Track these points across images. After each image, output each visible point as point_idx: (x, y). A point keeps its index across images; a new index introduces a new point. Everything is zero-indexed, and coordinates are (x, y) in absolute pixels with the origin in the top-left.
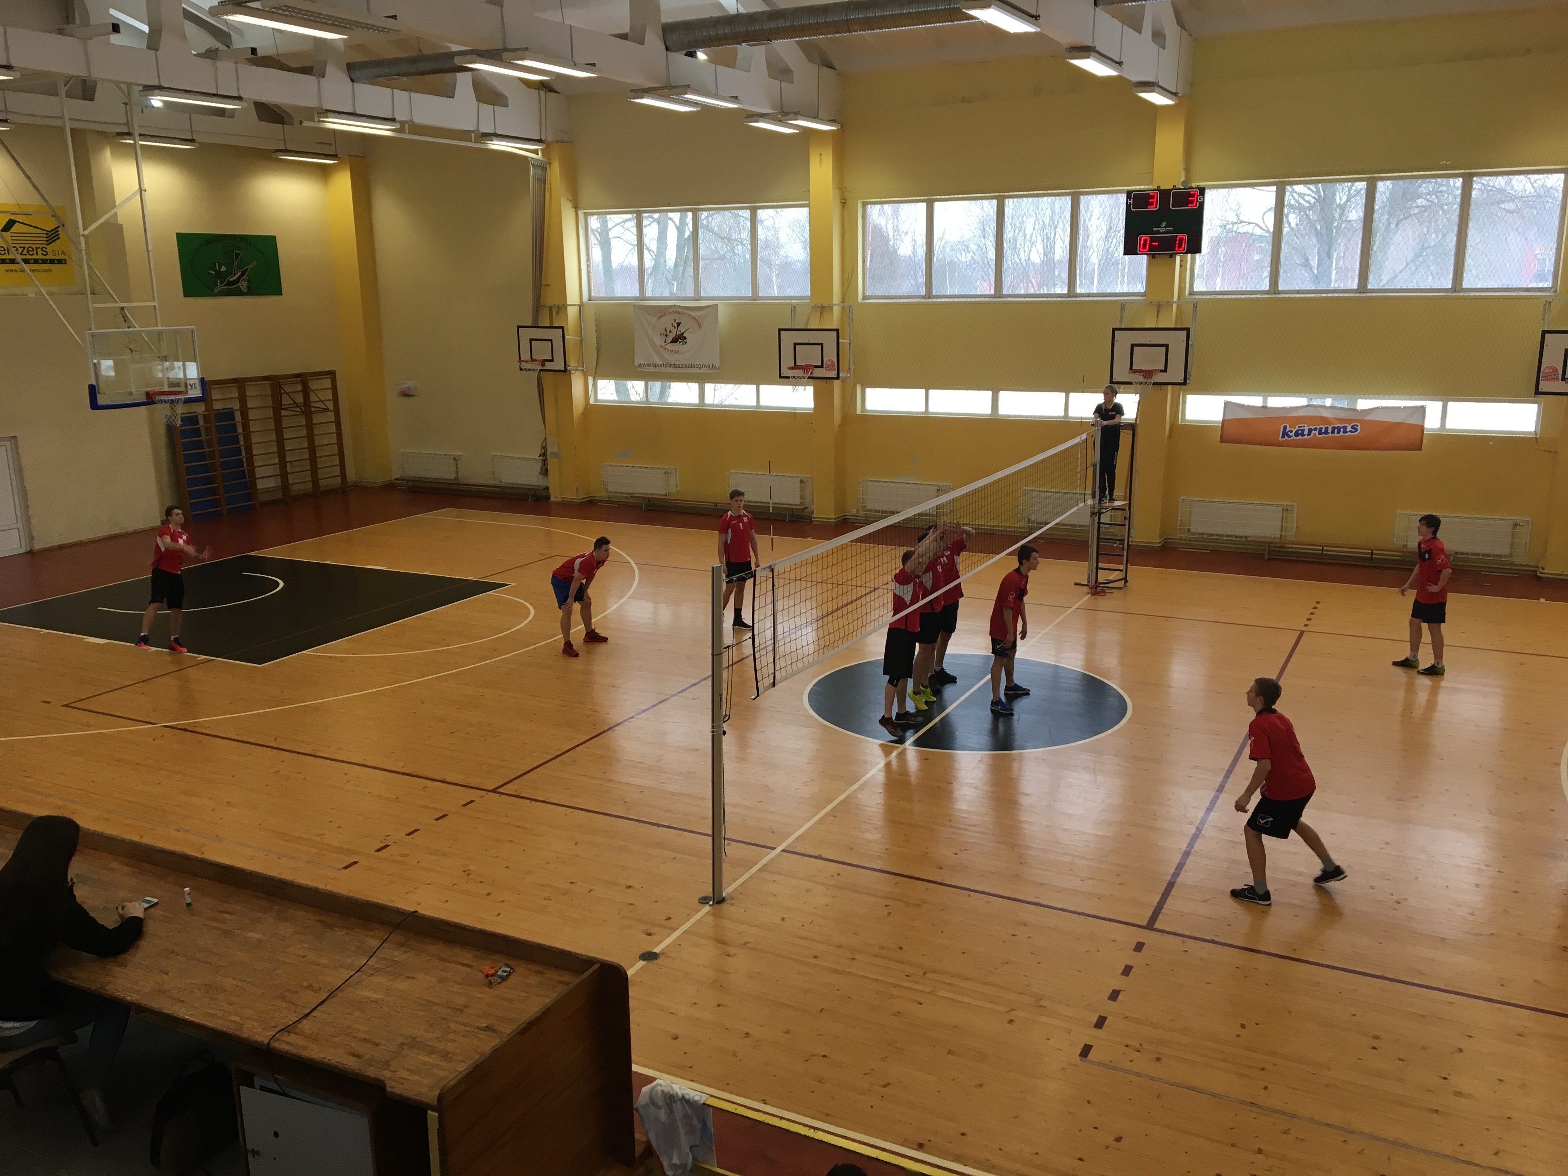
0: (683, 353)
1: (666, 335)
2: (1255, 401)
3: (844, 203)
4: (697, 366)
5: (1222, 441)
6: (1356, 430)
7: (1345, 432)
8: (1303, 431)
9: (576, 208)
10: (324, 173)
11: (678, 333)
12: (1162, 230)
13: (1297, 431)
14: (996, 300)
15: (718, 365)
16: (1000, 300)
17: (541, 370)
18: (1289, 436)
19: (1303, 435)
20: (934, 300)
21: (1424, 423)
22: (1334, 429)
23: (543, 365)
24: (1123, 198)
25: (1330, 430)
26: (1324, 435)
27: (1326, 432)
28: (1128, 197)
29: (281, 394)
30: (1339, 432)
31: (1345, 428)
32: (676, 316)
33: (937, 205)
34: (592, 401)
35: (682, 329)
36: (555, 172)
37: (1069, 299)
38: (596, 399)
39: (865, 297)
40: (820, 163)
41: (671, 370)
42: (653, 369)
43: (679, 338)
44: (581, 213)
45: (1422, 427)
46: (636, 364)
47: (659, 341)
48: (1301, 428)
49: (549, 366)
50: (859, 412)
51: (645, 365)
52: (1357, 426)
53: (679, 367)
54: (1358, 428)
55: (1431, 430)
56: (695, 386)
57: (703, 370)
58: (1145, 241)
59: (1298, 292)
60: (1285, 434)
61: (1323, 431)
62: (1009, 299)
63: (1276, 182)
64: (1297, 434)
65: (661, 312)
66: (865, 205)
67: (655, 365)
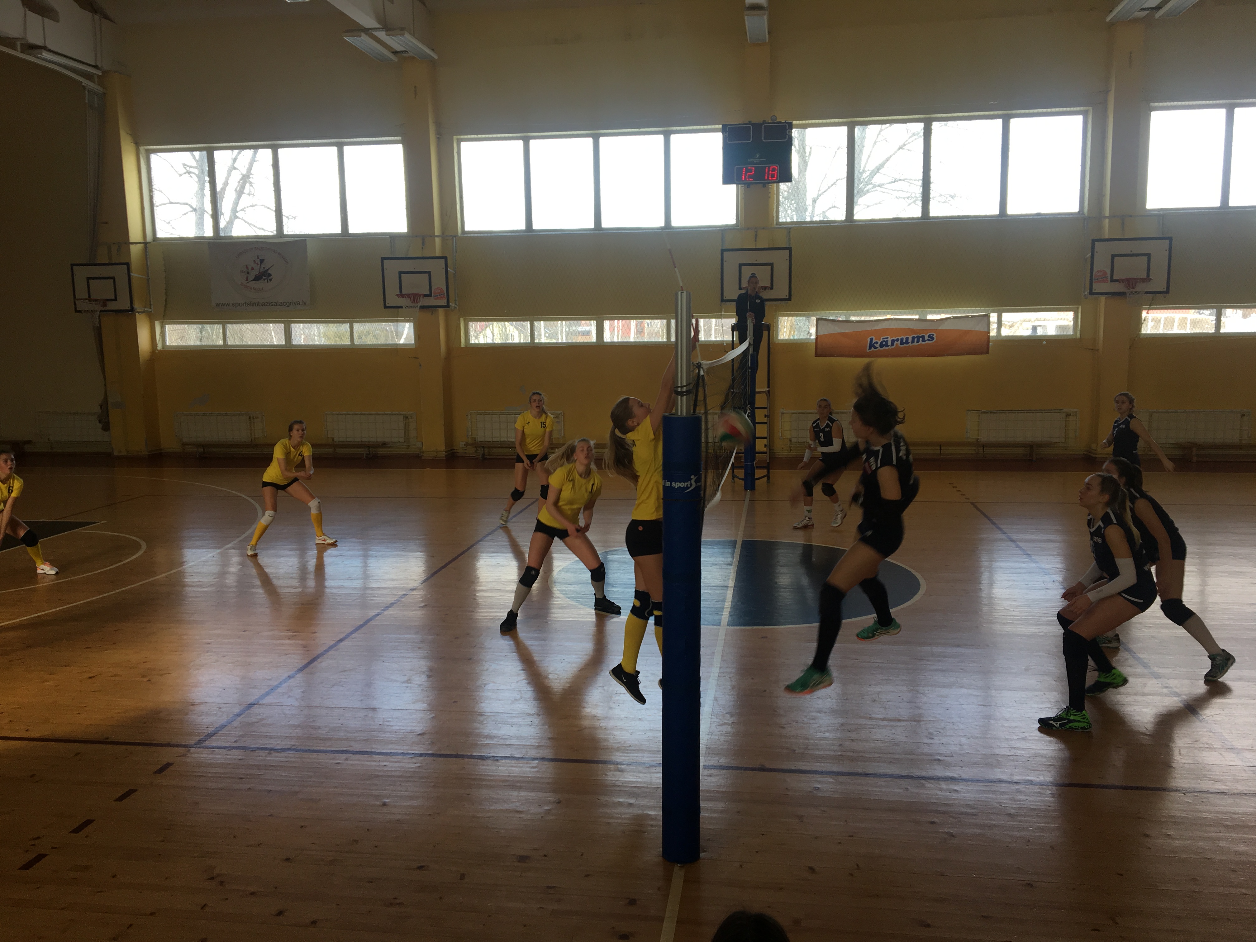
0: (268, 291)
1: (248, 273)
2: (839, 316)
3: (439, 138)
4: (285, 304)
5: (817, 355)
6: (933, 339)
8: (887, 342)
9: (137, 143)
11: (262, 270)
12: (756, 161)
13: (882, 343)
14: (596, 232)
15: (308, 302)
16: (600, 232)
17: (101, 311)
18: (875, 348)
19: (887, 346)
20: (535, 234)
21: (988, 329)
22: (913, 338)
23: (105, 305)
24: (720, 135)
25: (910, 340)
26: (905, 345)
27: (907, 342)
30: (918, 341)
31: (923, 337)
32: (259, 253)
33: (533, 142)
34: (159, 347)
35: (266, 266)
37: (668, 231)
38: (164, 345)
39: (464, 232)
43: (264, 275)
44: (142, 149)
45: (988, 335)
46: (214, 304)
47: (240, 279)
48: (886, 340)
49: (112, 306)
50: (462, 343)
51: (224, 306)
52: (933, 335)
53: (264, 305)
54: (934, 336)
55: (993, 337)
56: (280, 327)
57: (289, 309)
59: (870, 221)
60: (872, 345)
61: (904, 341)
63: (846, 122)
64: (881, 346)
66: (459, 141)
67: (237, 306)
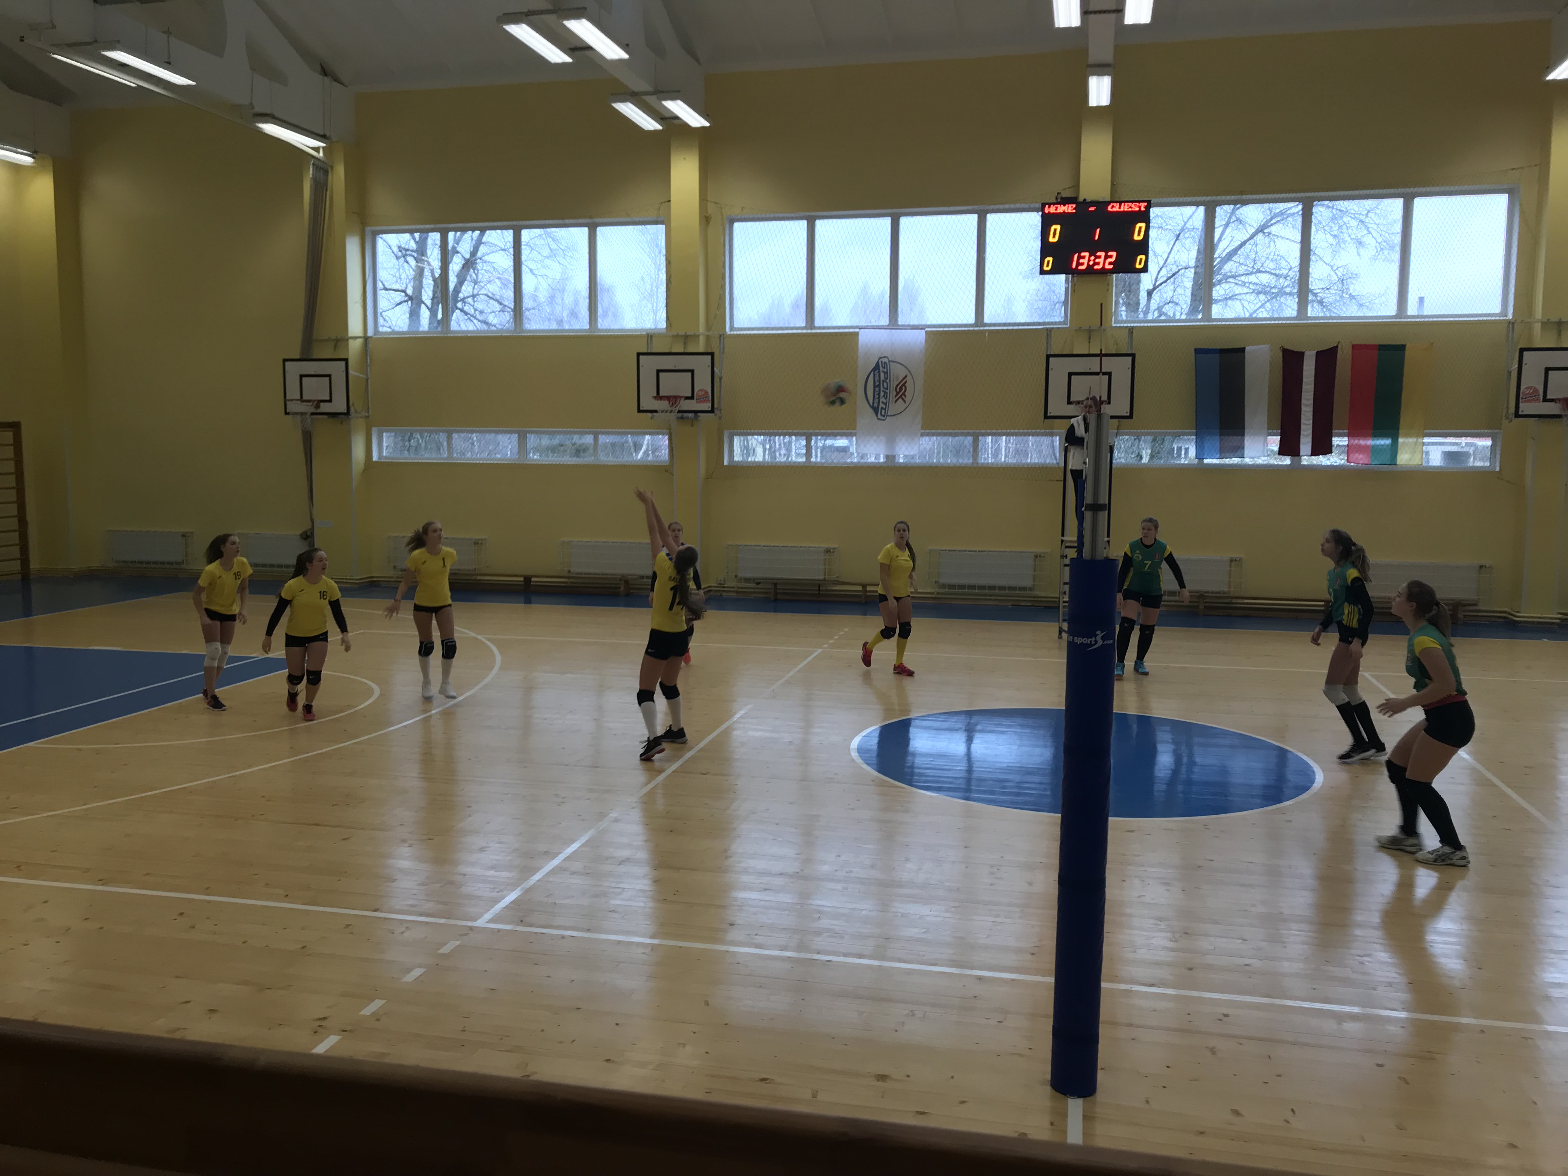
3: (708, 219)
9: (363, 224)
17: (312, 414)
23: (318, 407)
24: (1036, 217)
33: (820, 223)
34: (375, 458)
37: (980, 328)
38: (381, 456)
39: (733, 328)
40: (684, 167)
44: (368, 231)
49: (325, 408)
50: (725, 461)
56: (514, 438)
59: (1232, 320)
63: (1204, 202)
66: (731, 221)
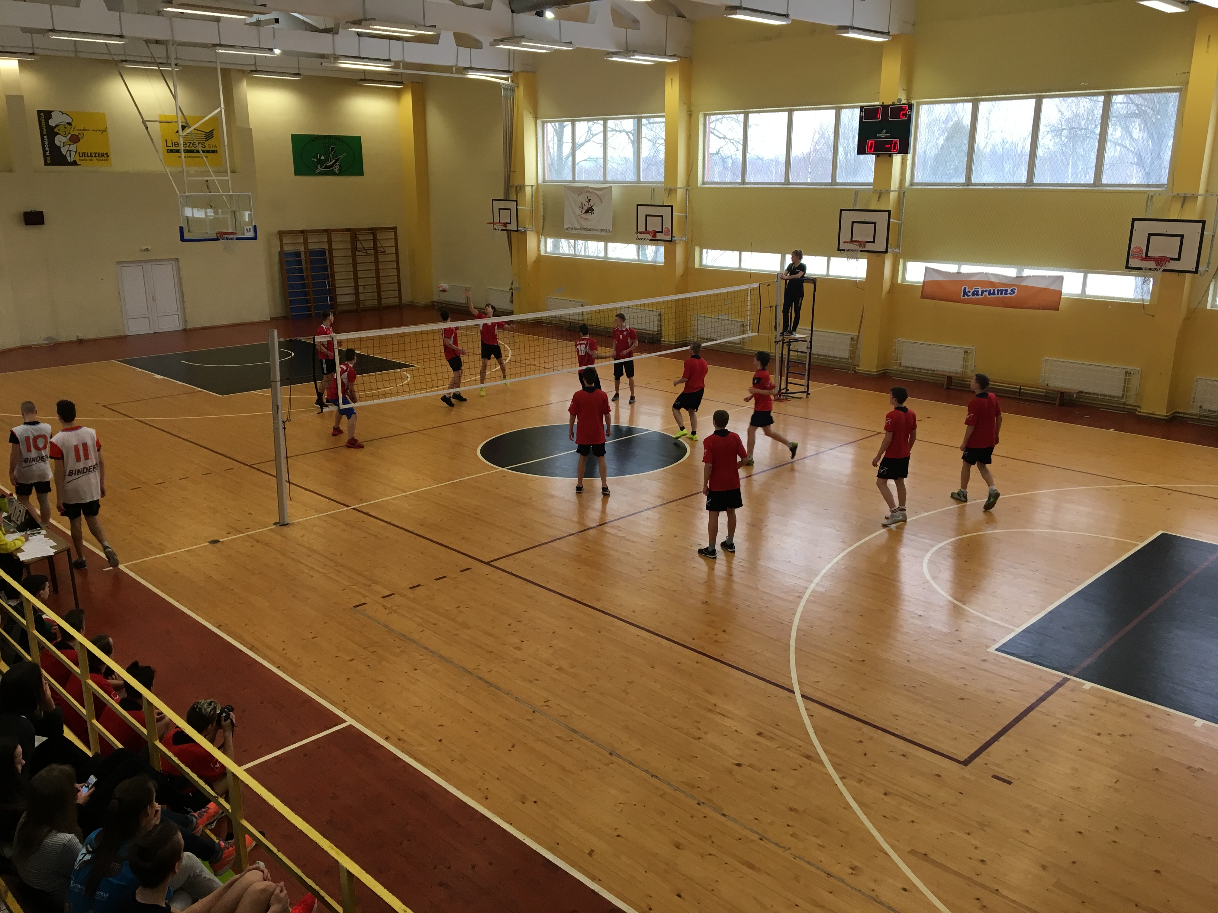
0: (592, 221)
1: (582, 208)
2: (951, 268)
3: (690, 114)
4: (603, 230)
5: (922, 297)
6: (1014, 293)
7: (1006, 294)
8: (978, 292)
9: (536, 118)
10: (397, 94)
11: (589, 206)
12: (883, 136)
13: (974, 292)
14: (785, 186)
15: (611, 230)
16: (788, 186)
18: (968, 296)
19: (977, 295)
20: (747, 186)
21: (1062, 289)
22: (998, 291)
23: (505, 226)
24: (857, 111)
25: (996, 292)
26: (992, 296)
27: (994, 294)
28: (861, 111)
29: (356, 241)
30: (1001, 294)
31: (1006, 291)
32: (588, 194)
33: (751, 116)
34: (542, 253)
35: (591, 203)
36: (520, 93)
37: (832, 187)
38: (546, 252)
39: (704, 183)
40: (672, 86)
41: (584, 232)
42: (574, 232)
43: (590, 210)
44: (539, 122)
45: (1060, 292)
46: (565, 227)
47: (578, 212)
48: (977, 290)
49: (509, 227)
50: (697, 265)
51: (570, 228)
52: (1015, 289)
53: (589, 230)
54: (1016, 291)
55: (1067, 294)
56: (602, 244)
57: (603, 233)
58: (872, 144)
59: (984, 185)
60: (965, 294)
61: (992, 292)
62: (793, 186)
63: (972, 99)
64: (973, 294)
65: (580, 191)
66: (705, 115)
67: (576, 229)
